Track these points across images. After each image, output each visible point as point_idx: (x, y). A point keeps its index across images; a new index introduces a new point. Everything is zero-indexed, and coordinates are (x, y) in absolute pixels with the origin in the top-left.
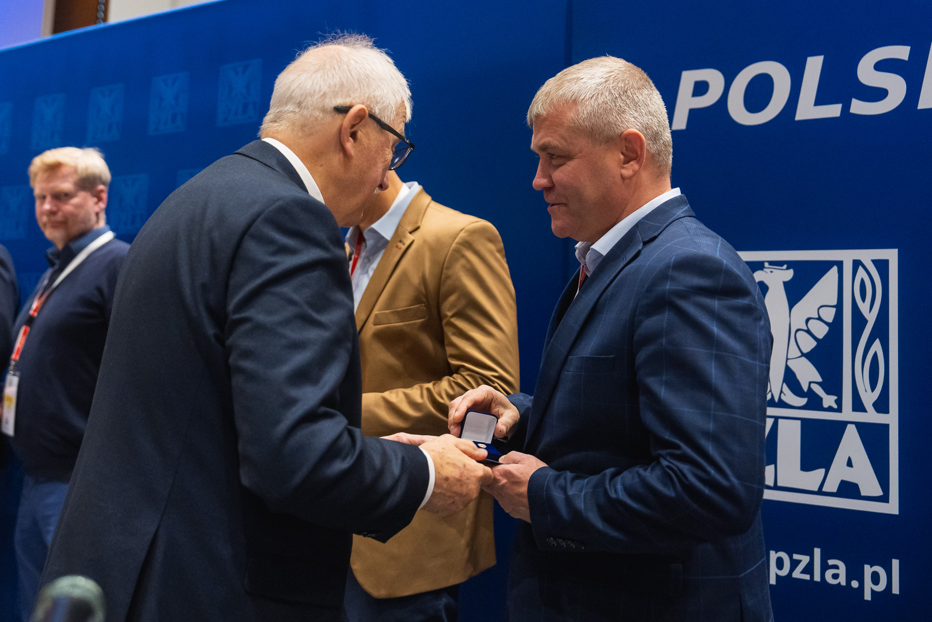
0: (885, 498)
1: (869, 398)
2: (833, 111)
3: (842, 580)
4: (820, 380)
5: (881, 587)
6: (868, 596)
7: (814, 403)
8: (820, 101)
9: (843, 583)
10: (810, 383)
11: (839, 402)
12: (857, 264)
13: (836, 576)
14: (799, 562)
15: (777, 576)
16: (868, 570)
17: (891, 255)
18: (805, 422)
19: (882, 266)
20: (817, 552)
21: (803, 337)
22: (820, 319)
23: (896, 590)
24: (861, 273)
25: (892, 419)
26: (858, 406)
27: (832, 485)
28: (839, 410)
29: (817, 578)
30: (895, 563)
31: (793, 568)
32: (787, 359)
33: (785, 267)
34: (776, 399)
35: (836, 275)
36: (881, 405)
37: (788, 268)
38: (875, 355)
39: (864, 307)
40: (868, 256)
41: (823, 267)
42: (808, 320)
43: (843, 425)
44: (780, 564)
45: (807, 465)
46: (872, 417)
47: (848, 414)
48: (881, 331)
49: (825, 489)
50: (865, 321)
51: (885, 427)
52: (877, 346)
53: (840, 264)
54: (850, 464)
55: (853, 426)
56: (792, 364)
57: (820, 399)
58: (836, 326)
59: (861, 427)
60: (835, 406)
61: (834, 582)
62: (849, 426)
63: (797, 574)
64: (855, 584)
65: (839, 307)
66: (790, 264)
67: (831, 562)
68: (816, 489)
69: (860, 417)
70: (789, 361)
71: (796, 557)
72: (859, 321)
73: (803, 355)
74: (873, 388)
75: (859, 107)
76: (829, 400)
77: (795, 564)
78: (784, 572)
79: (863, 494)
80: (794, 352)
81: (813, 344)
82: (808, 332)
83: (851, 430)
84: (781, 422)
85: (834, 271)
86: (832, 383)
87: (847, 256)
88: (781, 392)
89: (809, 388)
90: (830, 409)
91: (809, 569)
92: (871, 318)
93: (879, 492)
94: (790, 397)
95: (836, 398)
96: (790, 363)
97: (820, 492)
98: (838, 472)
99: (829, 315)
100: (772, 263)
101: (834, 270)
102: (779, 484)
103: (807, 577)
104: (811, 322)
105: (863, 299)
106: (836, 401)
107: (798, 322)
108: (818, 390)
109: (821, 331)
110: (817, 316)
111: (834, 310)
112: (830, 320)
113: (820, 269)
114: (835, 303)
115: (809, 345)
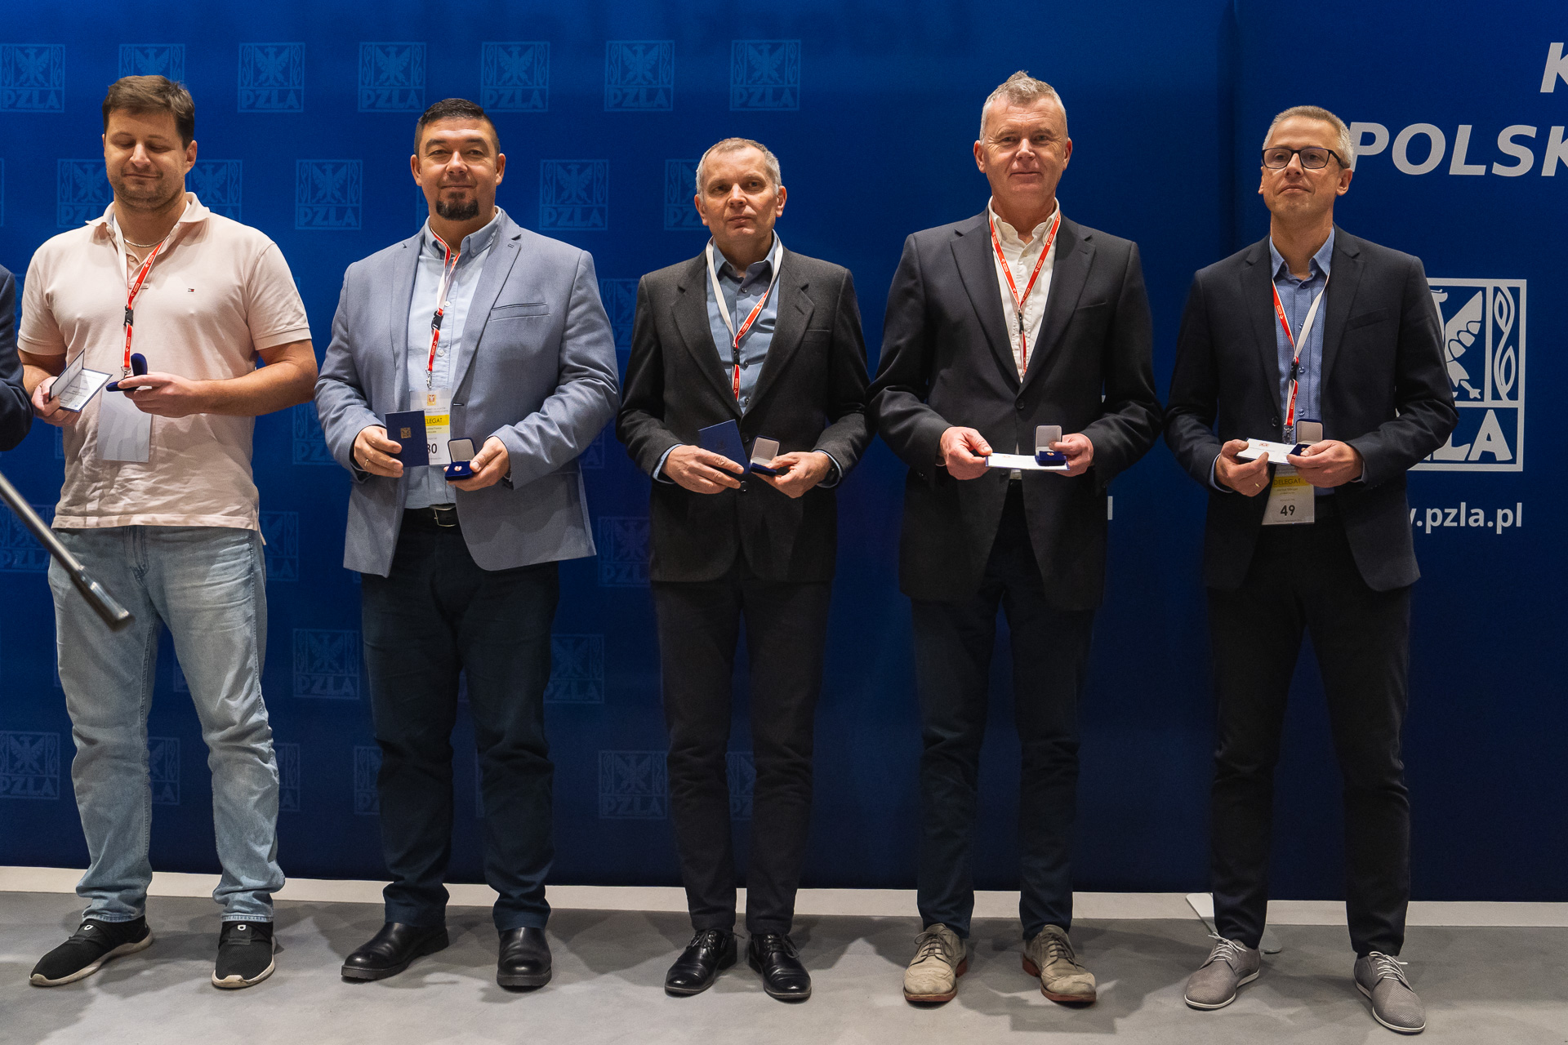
0: (1513, 461)
1: (1504, 389)
2: (1479, 170)
3: (1481, 523)
4: (1467, 377)
5: (1509, 524)
6: (1499, 531)
7: (1463, 394)
8: (1469, 160)
9: (1482, 525)
10: (1460, 380)
11: (1482, 394)
12: (1497, 290)
13: (1476, 521)
14: (1449, 514)
15: (1432, 527)
16: (1500, 513)
17: (1522, 284)
19: (1515, 292)
20: (1463, 505)
21: (1454, 345)
22: (1468, 331)
23: (1519, 524)
24: (1500, 297)
25: (1520, 404)
26: (1496, 396)
27: (1475, 455)
28: (1482, 399)
29: (1463, 524)
30: (1519, 505)
31: (1444, 519)
33: (1441, 291)
35: (1482, 298)
36: (1513, 395)
37: (1443, 292)
38: (1509, 359)
39: (1501, 322)
40: (1505, 284)
41: (1472, 291)
42: (1459, 333)
43: (1486, 410)
44: (1434, 517)
45: (1457, 441)
46: (1505, 403)
48: (1513, 340)
49: (1470, 459)
50: (1502, 333)
52: (1510, 352)
53: (1484, 290)
54: (1489, 438)
55: (1492, 411)
58: (1480, 337)
59: (1498, 411)
60: (1479, 397)
61: (1476, 525)
62: (1489, 411)
63: (1447, 523)
64: (1490, 524)
65: (1483, 322)
66: (1446, 289)
67: (1473, 511)
68: (1463, 459)
69: (1498, 404)
71: (1447, 511)
72: (1497, 333)
73: (1455, 359)
74: (1507, 382)
75: (1499, 169)
76: (1474, 393)
77: (1446, 516)
78: (1437, 523)
79: (1498, 460)
80: (1448, 357)
81: (1463, 351)
82: (1459, 341)
83: (1490, 414)
85: (1480, 292)
86: (1477, 380)
87: (1490, 284)
89: (1460, 384)
90: (1475, 399)
91: (1457, 518)
92: (1507, 330)
93: (1511, 458)
95: (1479, 390)
97: (1466, 461)
98: (1481, 445)
99: (1475, 328)
102: (1434, 459)
103: (1455, 524)
104: (1461, 334)
105: (1501, 316)
106: (1480, 393)
107: (1451, 333)
108: (1466, 385)
109: (1469, 340)
110: (1466, 329)
111: (1479, 324)
112: (1476, 332)
113: (1468, 293)
114: (1480, 319)
115: (1460, 351)
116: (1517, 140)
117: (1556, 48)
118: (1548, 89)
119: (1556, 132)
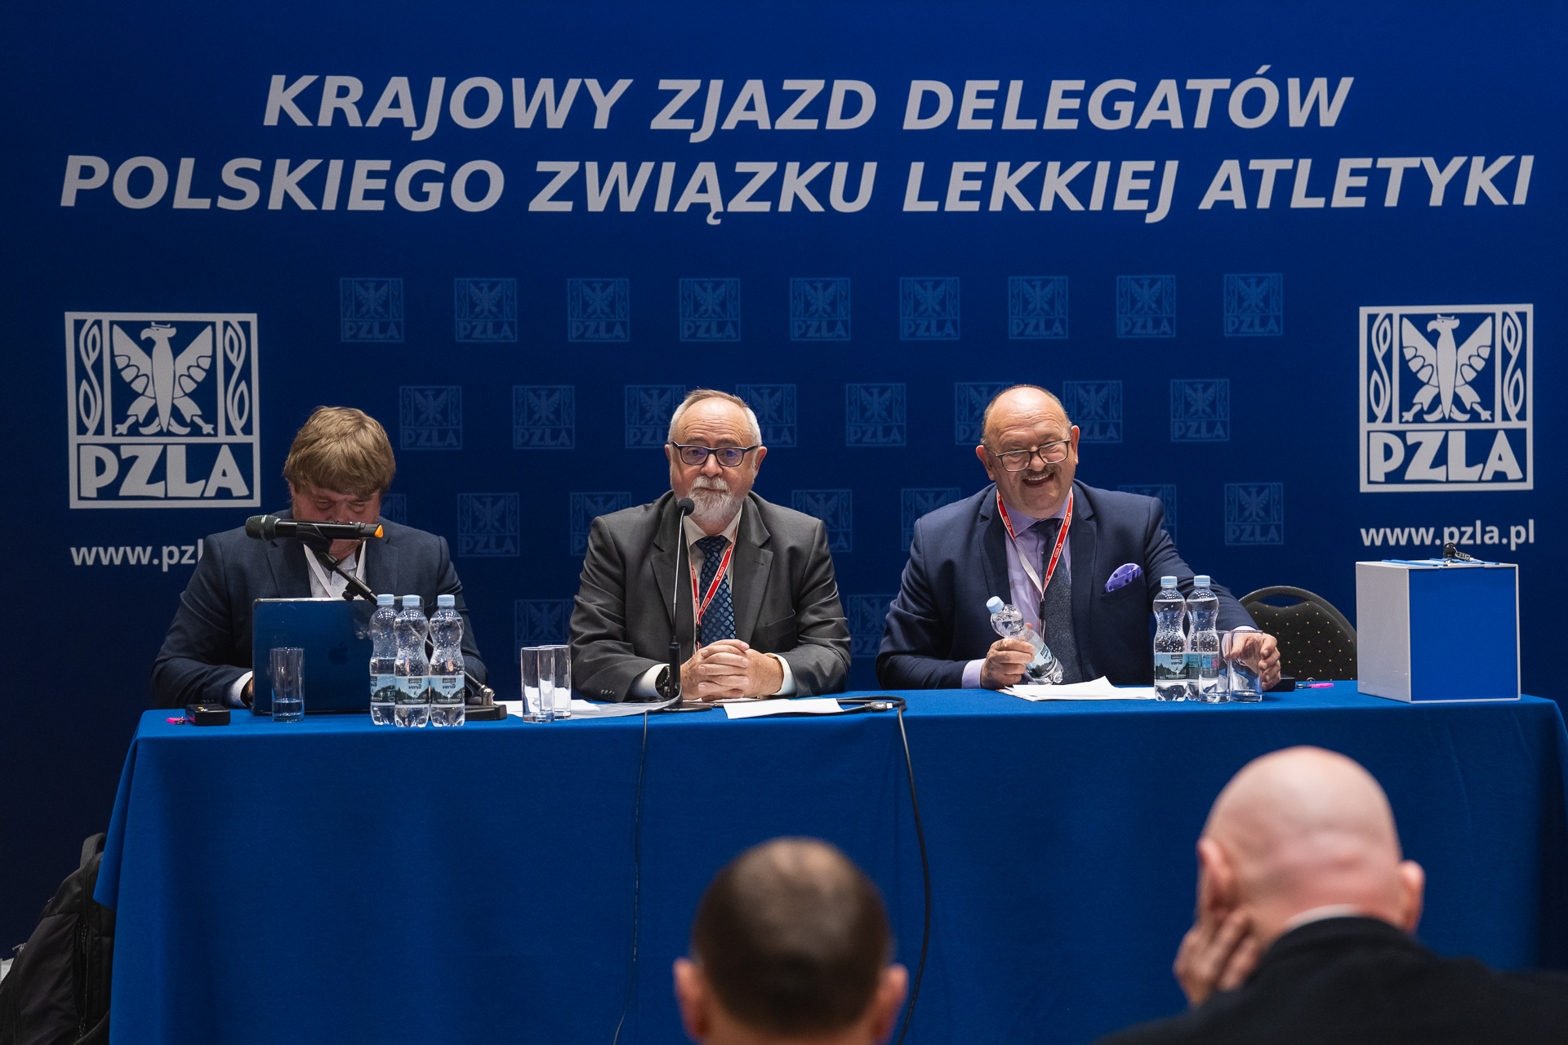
0: (250, 497)
1: (238, 424)
2: (204, 204)
4: (200, 413)
7: (196, 431)
8: (193, 194)
10: (192, 416)
11: (215, 429)
12: (226, 324)
14: (186, 552)
15: (169, 565)
17: (252, 318)
18: (189, 447)
19: (245, 326)
21: (185, 380)
22: (198, 366)
24: (230, 331)
25: (255, 439)
26: (230, 431)
27: (211, 491)
28: (216, 435)
31: (181, 556)
32: (173, 398)
33: (169, 326)
34: (165, 430)
35: (211, 333)
36: (247, 429)
37: (171, 327)
39: (233, 357)
40: (234, 318)
41: (201, 326)
42: (189, 368)
43: (218, 446)
44: (171, 555)
45: (191, 479)
46: (240, 439)
47: (222, 437)
48: (245, 375)
49: (206, 495)
50: (234, 368)
51: (250, 446)
52: (243, 386)
53: (213, 324)
54: (224, 474)
55: (227, 446)
56: (177, 402)
57: (200, 428)
58: (211, 372)
59: (232, 447)
60: (212, 432)
62: (223, 446)
63: (185, 561)
65: (214, 357)
66: (173, 324)
68: (199, 496)
69: (232, 439)
70: (175, 400)
71: (183, 548)
72: (229, 368)
73: (186, 394)
74: (241, 416)
75: (224, 203)
76: (207, 428)
77: (182, 553)
78: (174, 561)
79: (235, 495)
80: (178, 392)
81: (194, 386)
82: (190, 376)
83: (225, 449)
84: (169, 447)
85: (208, 330)
86: (210, 415)
87: (219, 318)
88: (169, 424)
89: (192, 420)
90: (209, 435)
92: (238, 365)
93: (246, 492)
94: (176, 428)
95: (212, 426)
96: (175, 402)
97: (202, 497)
98: (216, 481)
99: (206, 363)
100: (158, 323)
101: (209, 328)
102: (169, 495)
104: (192, 369)
105: (232, 349)
106: (213, 428)
107: (181, 369)
108: (199, 421)
109: (200, 375)
110: (196, 364)
111: (210, 359)
112: (207, 367)
113: (199, 327)
114: (210, 354)
115: (190, 386)
117: (278, 81)
118: (271, 119)
119: (282, 165)
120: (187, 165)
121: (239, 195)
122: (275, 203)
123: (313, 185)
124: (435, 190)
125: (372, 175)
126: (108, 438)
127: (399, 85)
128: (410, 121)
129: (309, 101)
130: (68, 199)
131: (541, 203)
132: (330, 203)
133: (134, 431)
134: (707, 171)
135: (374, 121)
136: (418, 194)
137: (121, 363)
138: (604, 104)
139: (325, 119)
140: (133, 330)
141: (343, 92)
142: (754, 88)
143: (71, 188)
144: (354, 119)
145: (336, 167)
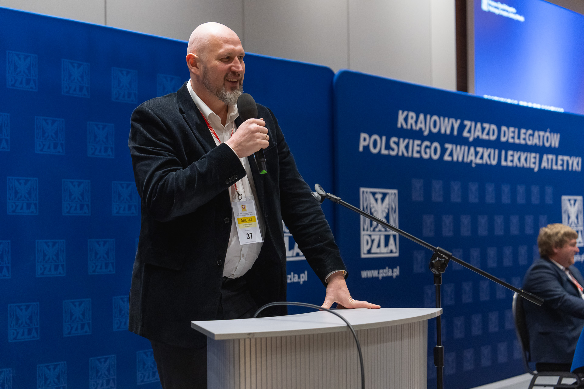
7: (386, 230)
12: (392, 194)
17: (397, 192)
18: (385, 236)
19: (395, 194)
23: (399, 274)
24: (393, 196)
27: (389, 251)
30: (398, 267)
34: (380, 230)
35: (389, 196)
38: (395, 217)
39: (393, 205)
40: (393, 192)
41: (387, 194)
45: (385, 246)
47: (391, 232)
51: (396, 235)
52: (395, 215)
53: (389, 193)
54: (391, 245)
62: (391, 235)
65: (389, 204)
66: (382, 193)
68: (387, 252)
69: (393, 233)
72: (392, 208)
73: (384, 217)
75: (391, 152)
77: (384, 273)
79: (393, 252)
81: (385, 214)
82: (384, 211)
84: (381, 236)
87: (390, 191)
90: (388, 231)
92: (394, 207)
93: (396, 251)
94: (382, 229)
98: (390, 247)
100: (379, 192)
102: (381, 252)
104: (385, 209)
105: (393, 202)
107: (383, 208)
109: (387, 211)
110: (386, 207)
116: (395, 143)
117: (400, 112)
118: (399, 125)
119: (401, 140)
120: (384, 138)
121: (393, 150)
122: (400, 154)
123: (407, 147)
124: (428, 150)
125: (418, 145)
126: (369, 233)
127: (422, 116)
128: (424, 129)
129: (406, 119)
130: (361, 149)
131: (447, 158)
132: (410, 155)
133: (374, 230)
134: (472, 149)
135: (418, 128)
136: (426, 153)
137: (372, 206)
138: (456, 126)
139: (409, 127)
140: (374, 194)
141: (412, 118)
142: (479, 125)
143: (362, 144)
144: (414, 127)
145: (411, 142)
